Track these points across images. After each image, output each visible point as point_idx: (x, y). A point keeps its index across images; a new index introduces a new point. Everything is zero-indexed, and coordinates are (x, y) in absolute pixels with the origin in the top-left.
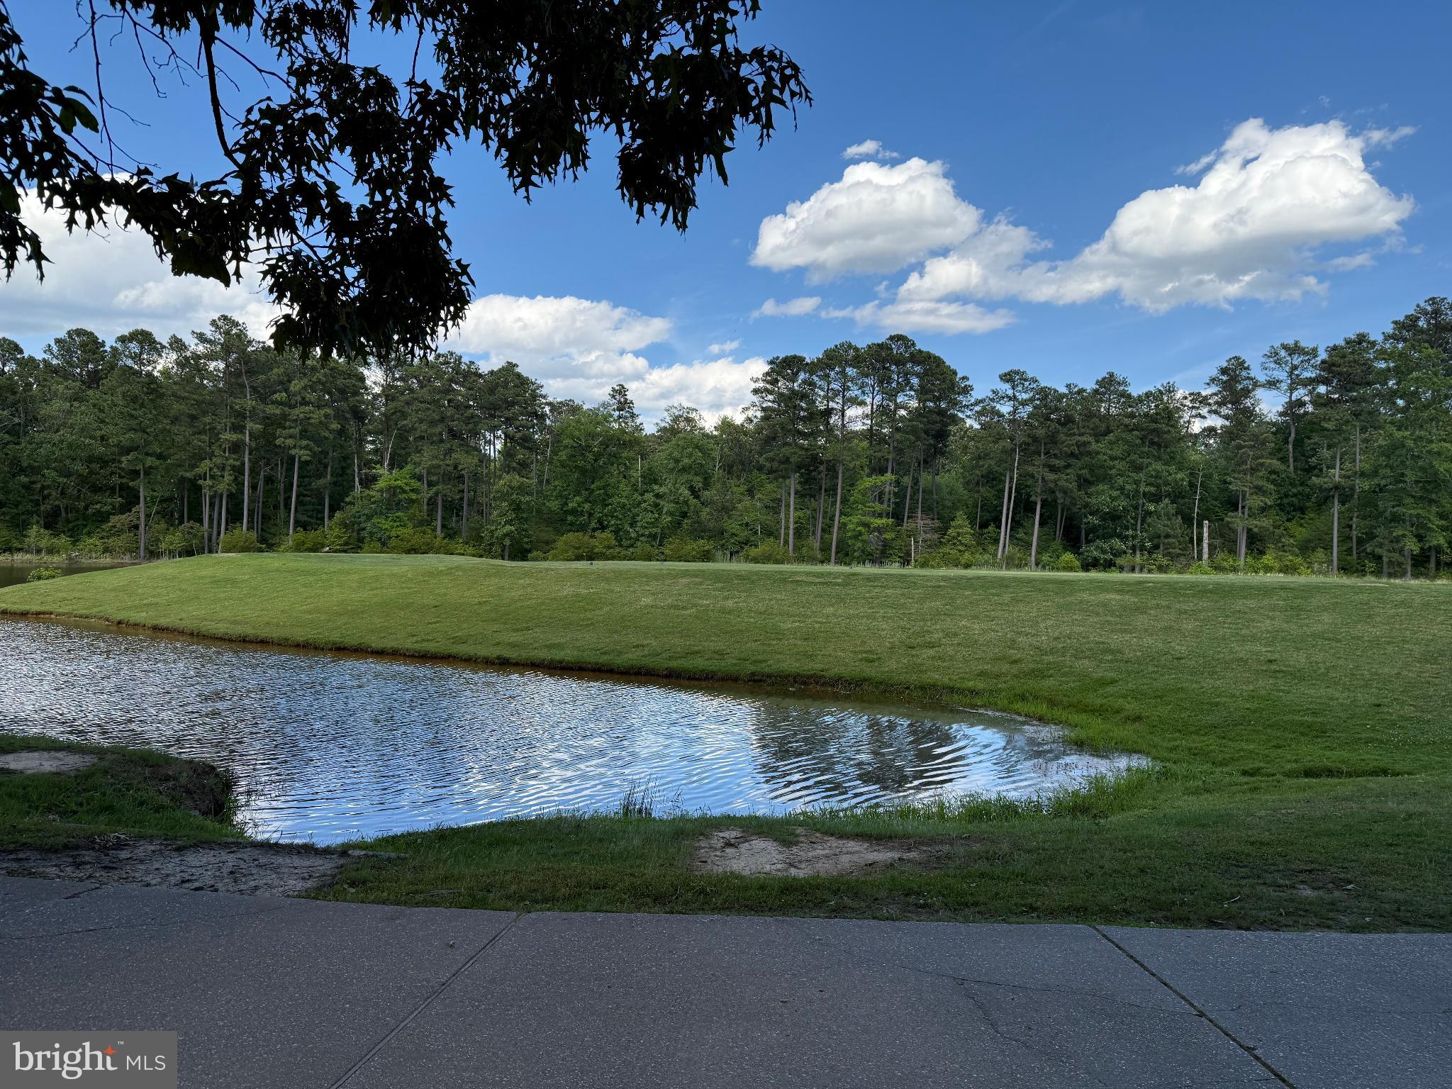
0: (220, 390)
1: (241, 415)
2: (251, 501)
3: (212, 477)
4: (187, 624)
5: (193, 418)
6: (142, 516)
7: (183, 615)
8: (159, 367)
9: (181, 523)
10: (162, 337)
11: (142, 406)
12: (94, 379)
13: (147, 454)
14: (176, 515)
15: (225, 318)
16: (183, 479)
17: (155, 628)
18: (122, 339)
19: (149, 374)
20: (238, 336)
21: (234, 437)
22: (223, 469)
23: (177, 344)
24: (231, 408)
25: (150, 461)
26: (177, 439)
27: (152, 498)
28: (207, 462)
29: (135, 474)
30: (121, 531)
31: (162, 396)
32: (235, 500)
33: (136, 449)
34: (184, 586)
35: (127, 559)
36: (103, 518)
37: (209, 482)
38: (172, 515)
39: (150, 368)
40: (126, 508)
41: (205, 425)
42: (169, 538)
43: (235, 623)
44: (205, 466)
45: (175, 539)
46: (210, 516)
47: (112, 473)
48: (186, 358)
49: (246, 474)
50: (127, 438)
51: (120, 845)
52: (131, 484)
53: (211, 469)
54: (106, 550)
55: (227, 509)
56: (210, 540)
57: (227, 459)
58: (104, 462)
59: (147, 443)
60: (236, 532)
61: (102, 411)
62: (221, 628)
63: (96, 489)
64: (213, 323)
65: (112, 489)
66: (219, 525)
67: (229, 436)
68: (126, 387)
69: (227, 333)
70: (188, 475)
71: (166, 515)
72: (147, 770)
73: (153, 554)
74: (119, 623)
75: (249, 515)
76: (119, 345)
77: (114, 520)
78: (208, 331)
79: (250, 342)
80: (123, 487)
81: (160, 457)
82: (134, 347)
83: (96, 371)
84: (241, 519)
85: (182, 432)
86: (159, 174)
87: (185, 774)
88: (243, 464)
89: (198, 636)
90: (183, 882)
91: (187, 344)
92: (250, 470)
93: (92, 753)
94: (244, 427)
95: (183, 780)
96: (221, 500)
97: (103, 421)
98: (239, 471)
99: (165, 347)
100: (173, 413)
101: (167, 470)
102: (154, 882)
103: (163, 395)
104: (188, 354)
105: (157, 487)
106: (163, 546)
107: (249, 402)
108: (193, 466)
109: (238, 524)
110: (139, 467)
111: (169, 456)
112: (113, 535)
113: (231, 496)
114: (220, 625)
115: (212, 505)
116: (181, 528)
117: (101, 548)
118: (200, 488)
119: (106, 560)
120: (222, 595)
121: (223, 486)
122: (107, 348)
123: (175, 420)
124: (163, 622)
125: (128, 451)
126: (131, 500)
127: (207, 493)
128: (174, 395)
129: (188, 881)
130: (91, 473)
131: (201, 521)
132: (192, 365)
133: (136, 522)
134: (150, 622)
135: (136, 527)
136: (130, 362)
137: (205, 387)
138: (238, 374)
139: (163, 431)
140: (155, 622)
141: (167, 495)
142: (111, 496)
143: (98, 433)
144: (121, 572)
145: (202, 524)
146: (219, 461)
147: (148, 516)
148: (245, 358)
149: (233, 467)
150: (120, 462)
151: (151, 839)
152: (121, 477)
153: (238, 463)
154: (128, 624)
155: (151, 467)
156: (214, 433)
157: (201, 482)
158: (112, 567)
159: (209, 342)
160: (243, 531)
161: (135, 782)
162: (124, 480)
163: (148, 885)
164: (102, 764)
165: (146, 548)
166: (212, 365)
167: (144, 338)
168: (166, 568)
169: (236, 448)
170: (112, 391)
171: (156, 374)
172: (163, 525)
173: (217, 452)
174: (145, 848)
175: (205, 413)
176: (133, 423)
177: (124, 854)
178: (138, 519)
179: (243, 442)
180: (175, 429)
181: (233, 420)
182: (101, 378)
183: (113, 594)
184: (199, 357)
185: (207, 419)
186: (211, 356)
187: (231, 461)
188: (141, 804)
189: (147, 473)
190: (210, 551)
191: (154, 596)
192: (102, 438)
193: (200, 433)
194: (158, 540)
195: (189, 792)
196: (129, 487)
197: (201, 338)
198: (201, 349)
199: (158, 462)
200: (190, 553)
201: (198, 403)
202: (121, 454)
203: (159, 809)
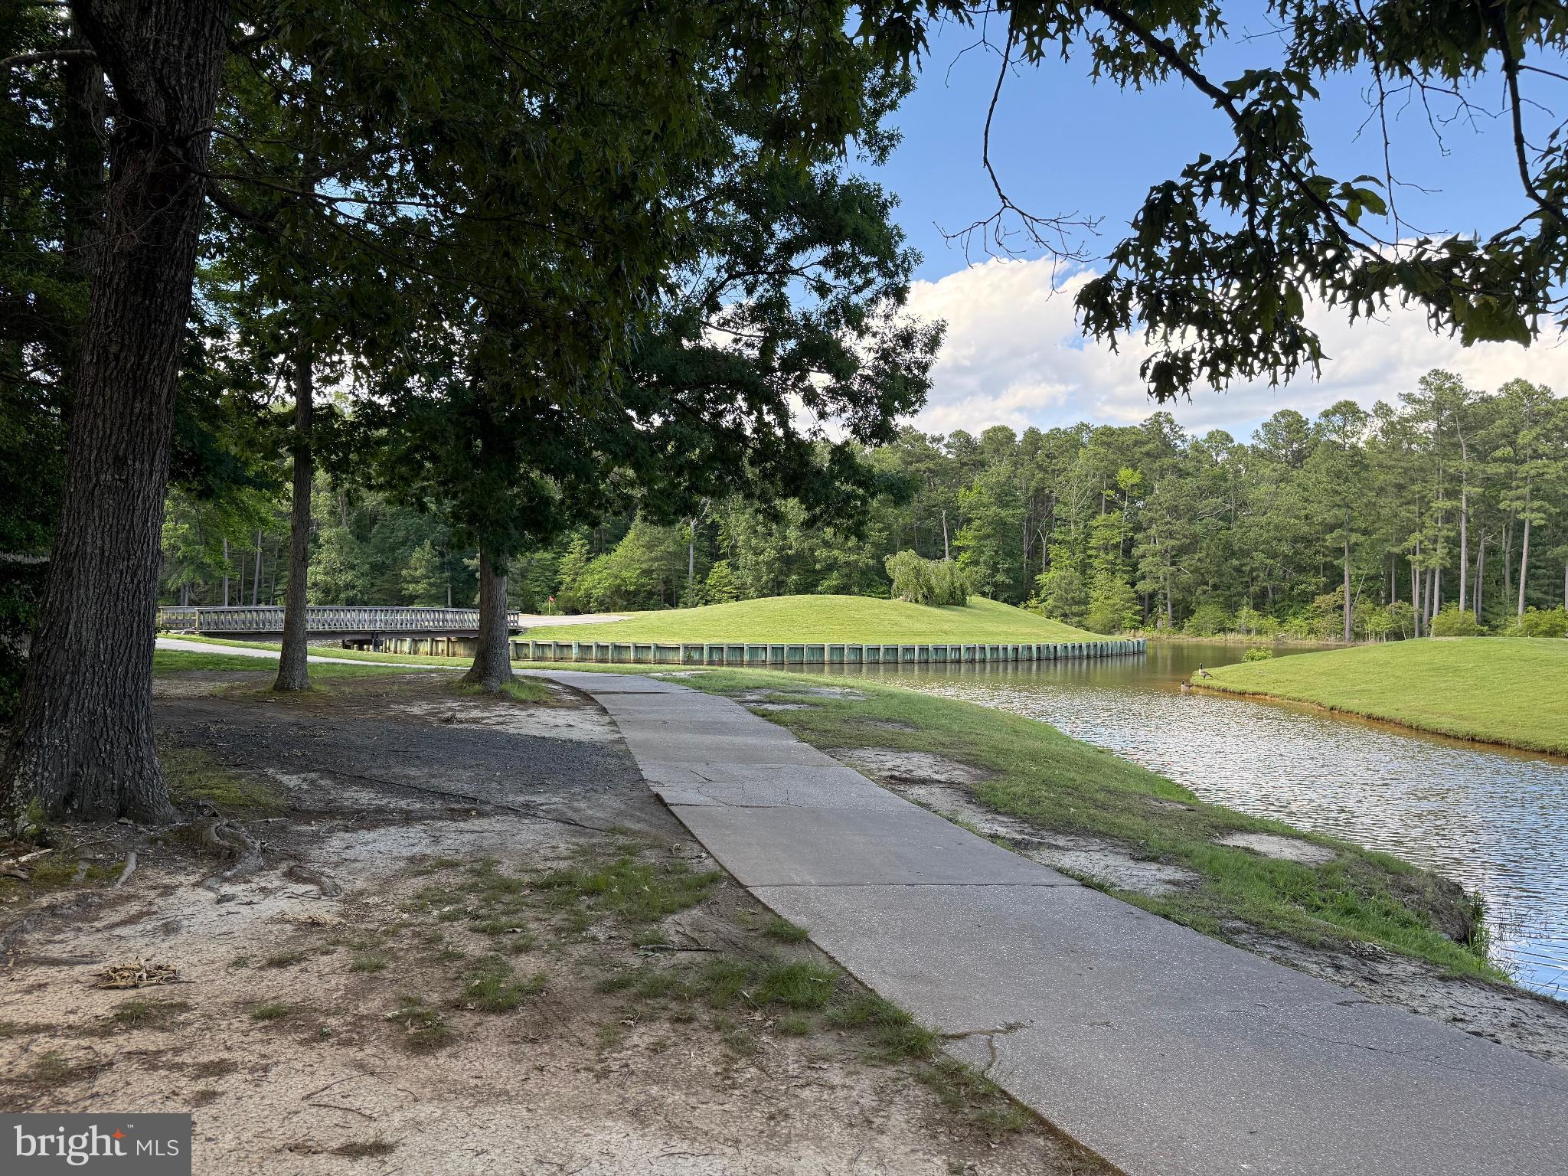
0: (1431, 454)
1: (1456, 479)
2: (1469, 576)
3: (1423, 551)
4: (1405, 715)
5: (1400, 487)
6: (1347, 596)
7: (1399, 705)
8: (1364, 438)
9: (1388, 602)
10: (1366, 406)
11: (1346, 480)
12: (1299, 457)
13: (1351, 530)
14: (1383, 594)
15: (1436, 372)
16: (1389, 555)
17: (1369, 717)
18: (1326, 415)
19: (1353, 447)
20: (1452, 390)
21: (1448, 504)
22: (1435, 541)
23: (1383, 410)
24: (1444, 471)
25: (1355, 538)
26: (1384, 512)
27: (1357, 576)
28: (1417, 534)
29: (1340, 552)
30: (1326, 612)
31: (1366, 468)
32: (1450, 578)
33: (1340, 526)
34: (1398, 673)
35: (1332, 641)
36: (1307, 598)
37: (1419, 557)
38: (1378, 594)
39: (1354, 440)
40: (1330, 588)
41: (1414, 493)
42: (1375, 619)
43: (1461, 718)
44: (1414, 539)
45: (1382, 619)
46: (1421, 594)
47: (1317, 552)
48: (1392, 424)
49: (1463, 545)
50: (1329, 517)
51: (1376, 957)
52: (1335, 563)
53: (1421, 542)
54: (1311, 631)
55: (1440, 586)
56: (1421, 620)
57: (1440, 530)
58: (1308, 541)
59: (1352, 519)
60: (1452, 612)
61: (1305, 489)
62: (1445, 724)
63: (1301, 569)
64: (1423, 380)
65: (1316, 569)
66: (1431, 604)
67: (1442, 504)
68: (1331, 462)
69: (1439, 389)
70: (1396, 550)
71: (1372, 594)
72: (1389, 877)
73: (1359, 636)
74: (1332, 709)
75: (1466, 592)
76: (1323, 421)
77: (1319, 599)
78: (1417, 390)
79: (1466, 394)
80: (1327, 566)
81: (1365, 532)
82: (1337, 420)
83: (1300, 451)
84: (1457, 598)
85: (1388, 504)
86: (1437, 241)
87: (1430, 889)
88: (1460, 534)
89: (1417, 730)
90: (1455, 1019)
91: (1393, 408)
92: (1469, 542)
93: (1328, 847)
94: (1460, 492)
95: (1429, 896)
96: (1433, 576)
97: (1306, 500)
98: (1455, 542)
99: (1368, 415)
100: (1377, 484)
101: (1373, 546)
102: (1421, 1010)
103: (1368, 466)
104: (1395, 419)
105: (1363, 565)
106: (1369, 627)
107: (1464, 463)
108: (1401, 541)
109: (1454, 603)
110: (1344, 544)
111: (1376, 530)
112: (1318, 616)
113: (1445, 571)
114: (1443, 719)
115: (1423, 582)
116: (1388, 607)
117: (1306, 629)
118: (1408, 564)
119: (1312, 642)
120: (1443, 685)
121: (1437, 560)
122: (1311, 426)
123: (1381, 491)
124: (1378, 711)
125: (1331, 528)
126: (1336, 579)
127: (1417, 568)
128: (1380, 465)
129: (1461, 1020)
130: (1296, 553)
131: (1409, 600)
132: (1398, 430)
133: (1340, 602)
134: (1364, 711)
135: (1341, 607)
136: (1334, 437)
137: (1412, 452)
138: (1452, 433)
139: (1368, 504)
140: (1370, 711)
141: (1373, 572)
142: (1315, 576)
143: (1303, 513)
144: (1331, 654)
145: (1411, 603)
146: (1430, 533)
147: (1353, 595)
148: (1461, 414)
149: (1447, 539)
150: (1324, 540)
151: (1409, 958)
152: (1325, 555)
153: (1453, 534)
154: (1341, 711)
155: (1356, 544)
156: (1424, 502)
157: (1410, 557)
158: (1317, 650)
159: (1419, 402)
160: (1460, 612)
161: (1377, 888)
162: (1328, 559)
163: (1416, 1012)
164: (1341, 861)
165: (1351, 630)
166: (1422, 427)
167: (1349, 410)
168: (1377, 651)
169: (1450, 516)
170: (1317, 467)
171: (1361, 445)
172: (1369, 605)
173: (1429, 523)
174: (1404, 968)
175: (1413, 481)
176: (1337, 499)
177: (1382, 969)
178: (1343, 598)
179: (1458, 510)
180: (1382, 501)
181: (1447, 485)
182: (1305, 457)
183: (1324, 678)
184: (1407, 420)
185: (1416, 488)
186: (1420, 418)
187: (1445, 533)
188: (1387, 914)
189: (1352, 550)
190: (1421, 634)
191: (1366, 682)
192: (1306, 517)
193: (1408, 503)
194: (1364, 621)
195: (1433, 909)
196: (1333, 566)
197: (1409, 399)
198: (1409, 411)
199: (1363, 539)
200: (1398, 635)
201: (1406, 470)
202: (1324, 532)
203: (1406, 923)
